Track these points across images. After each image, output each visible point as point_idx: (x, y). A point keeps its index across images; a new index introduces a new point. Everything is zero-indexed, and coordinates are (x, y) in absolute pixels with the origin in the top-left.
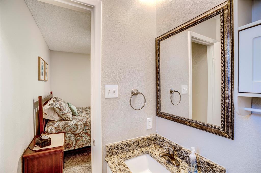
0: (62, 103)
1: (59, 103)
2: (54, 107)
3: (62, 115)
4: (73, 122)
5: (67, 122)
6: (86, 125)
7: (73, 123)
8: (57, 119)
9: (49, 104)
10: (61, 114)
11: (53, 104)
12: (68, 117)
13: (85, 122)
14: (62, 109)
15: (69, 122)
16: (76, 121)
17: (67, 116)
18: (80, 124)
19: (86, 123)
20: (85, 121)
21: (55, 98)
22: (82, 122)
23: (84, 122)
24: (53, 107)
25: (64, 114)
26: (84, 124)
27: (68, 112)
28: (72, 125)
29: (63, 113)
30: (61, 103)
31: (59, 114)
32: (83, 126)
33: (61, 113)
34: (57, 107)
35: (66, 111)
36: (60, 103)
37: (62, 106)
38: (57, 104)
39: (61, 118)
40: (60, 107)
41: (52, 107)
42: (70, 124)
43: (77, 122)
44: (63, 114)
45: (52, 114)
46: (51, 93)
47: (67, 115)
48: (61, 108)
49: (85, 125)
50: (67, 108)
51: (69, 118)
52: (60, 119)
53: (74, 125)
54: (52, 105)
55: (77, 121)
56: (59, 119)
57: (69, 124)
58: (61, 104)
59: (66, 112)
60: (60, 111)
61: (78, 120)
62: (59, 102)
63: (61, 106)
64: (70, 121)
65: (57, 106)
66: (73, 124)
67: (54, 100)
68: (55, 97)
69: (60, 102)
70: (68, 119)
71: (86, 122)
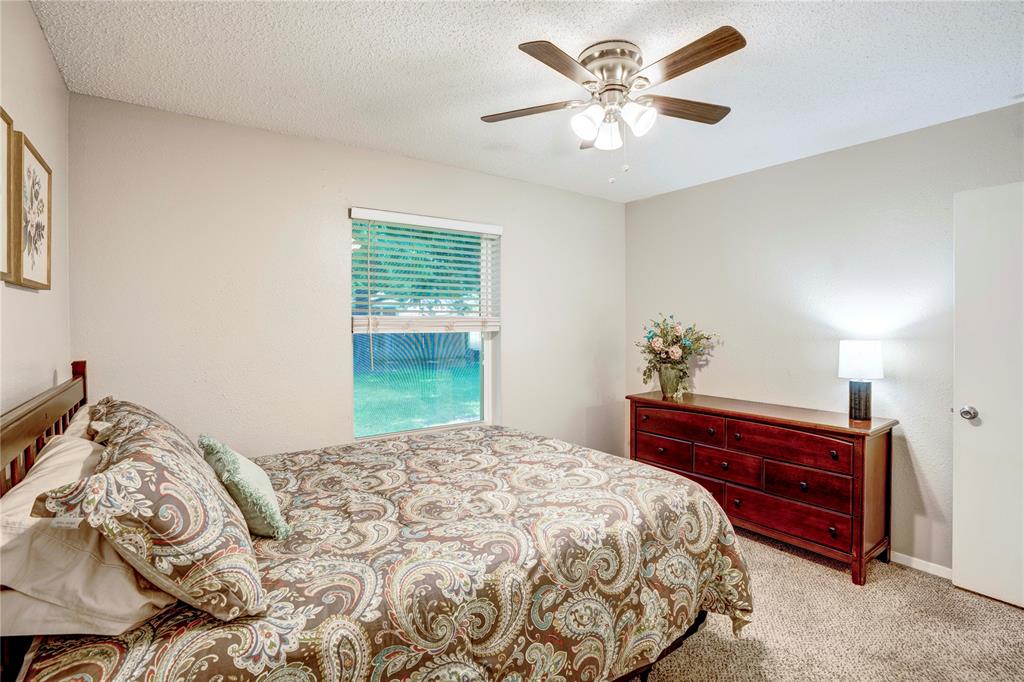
0: (170, 461)
1: (142, 474)
2: (94, 521)
3: (172, 577)
4: (274, 630)
5: (222, 644)
6: (390, 639)
7: (283, 640)
8: (122, 619)
9: (42, 499)
10: (160, 573)
11: (78, 490)
12: (224, 591)
13: (378, 614)
14: (176, 528)
15: (243, 632)
16: (301, 620)
17: (216, 581)
18: (335, 640)
19: (385, 624)
20: (376, 602)
21: (111, 406)
22: (355, 615)
23: (371, 616)
24: (85, 525)
25: (188, 568)
26: (371, 629)
27: (224, 545)
28: (273, 665)
29: (184, 560)
30: (160, 469)
31: (146, 571)
32: (362, 655)
33: (165, 565)
34: (121, 519)
35: (208, 541)
36: (148, 468)
37: (168, 498)
38: (124, 482)
39: (161, 602)
40: (155, 509)
41: (73, 520)
42: (256, 659)
43: (311, 625)
44: (180, 572)
45: (76, 581)
46: (79, 369)
47: (218, 573)
48: (166, 513)
49: (379, 640)
50: (216, 502)
51: (239, 594)
52: (155, 607)
53: (290, 659)
54: (70, 499)
55: (314, 611)
56: (149, 613)
57: (239, 663)
58: (161, 479)
59: (212, 548)
60: (158, 550)
61: (317, 600)
62: (138, 456)
63: (159, 500)
64: (246, 618)
65: (124, 506)
66: (277, 658)
67: (100, 426)
68: (108, 402)
69: (148, 459)
70: (229, 606)
71: (384, 607)
